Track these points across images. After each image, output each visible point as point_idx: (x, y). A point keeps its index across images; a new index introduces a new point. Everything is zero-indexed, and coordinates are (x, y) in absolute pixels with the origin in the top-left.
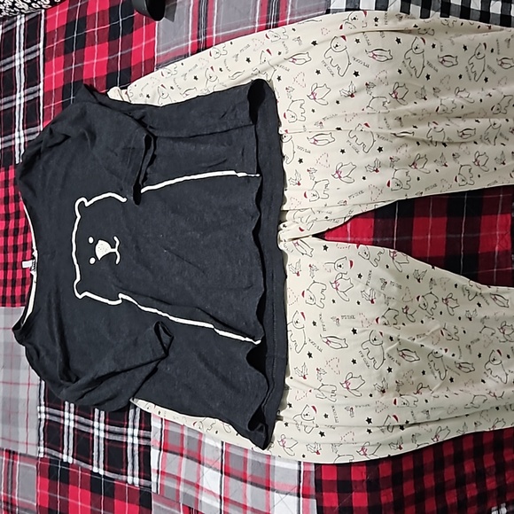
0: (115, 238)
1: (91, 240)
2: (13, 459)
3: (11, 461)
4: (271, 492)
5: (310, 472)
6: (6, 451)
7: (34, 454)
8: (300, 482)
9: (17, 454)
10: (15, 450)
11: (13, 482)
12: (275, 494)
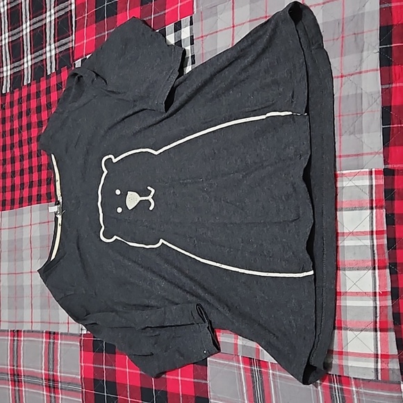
0: (149, 188)
1: (118, 192)
2: (54, 339)
3: (52, 341)
4: (343, 331)
5: (386, 307)
6: (46, 332)
7: (76, 332)
8: (376, 317)
9: (58, 333)
10: (56, 331)
11: (55, 360)
12: (349, 332)
